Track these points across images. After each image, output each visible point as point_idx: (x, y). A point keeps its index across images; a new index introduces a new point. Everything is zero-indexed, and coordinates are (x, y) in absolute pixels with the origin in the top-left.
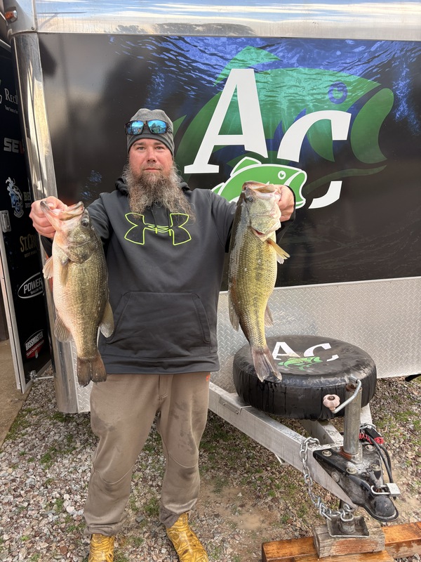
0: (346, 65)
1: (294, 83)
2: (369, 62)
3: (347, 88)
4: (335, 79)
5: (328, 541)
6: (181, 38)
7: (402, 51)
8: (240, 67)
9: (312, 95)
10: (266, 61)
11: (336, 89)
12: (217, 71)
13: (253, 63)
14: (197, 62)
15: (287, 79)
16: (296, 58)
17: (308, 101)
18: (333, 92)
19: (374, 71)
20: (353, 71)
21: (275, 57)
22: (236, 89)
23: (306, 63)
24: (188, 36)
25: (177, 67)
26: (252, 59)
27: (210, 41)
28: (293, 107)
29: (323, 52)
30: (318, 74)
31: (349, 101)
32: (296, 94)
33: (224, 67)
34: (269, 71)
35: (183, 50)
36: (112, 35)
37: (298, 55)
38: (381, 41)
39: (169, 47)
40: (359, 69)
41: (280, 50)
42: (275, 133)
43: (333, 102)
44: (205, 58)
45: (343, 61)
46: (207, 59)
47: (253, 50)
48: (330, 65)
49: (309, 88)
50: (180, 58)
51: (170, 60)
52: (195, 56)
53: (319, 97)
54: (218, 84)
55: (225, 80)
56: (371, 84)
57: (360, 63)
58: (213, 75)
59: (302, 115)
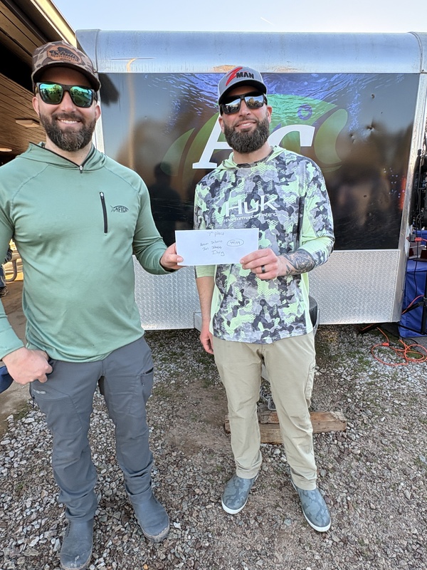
0: (311, 92)
1: (272, 105)
2: (328, 90)
3: (312, 109)
4: (303, 102)
5: (267, 413)
6: (192, 74)
7: (355, 80)
9: (286, 113)
11: (304, 109)
14: (203, 91)
16: (274, 87)
17: (283, 118)
18: (301, 111)
19: (333, 96)
20: (316, 96)
23: (281, 91)
24: (198, 73)
25: (190, 95)
27: (212, 76)
29: (294, 83)
30: (290, 98)
31: (313, 118)
35: (193, 83)
36: (146, 74)
37: (276, 85)
38: (339, 74)
39: (184, 81)
40: (322, 95)
43: (301, 119)
44: (209, 88)
45: (309, 89)
48: (299, 92)
49: (284, 108)
50: (191, 88)
51: (185, 90)
52: (202, 87)
53: (291, 115)
56: (330, 106)
57: (322, 91)
58: (214, 100)
59: (278, 127)
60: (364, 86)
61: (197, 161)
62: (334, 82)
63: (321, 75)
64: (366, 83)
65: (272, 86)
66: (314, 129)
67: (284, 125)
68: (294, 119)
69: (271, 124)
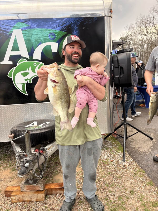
0: (54, 27)
1: (36, 34)
2: (62, 26)
3: (56, 35)
4: (51, 32)
7: (74, 21)
8: (16, 29)
9: (43, 37)
10: (25, 26)
11: (51, 35)
12: (9, 30)
13: (21, 27)
14: (1, 28)
15: (33, 32)
16: (36, 25)
17: (42, 39)
19: (64, 28)
20: (57, 29)
21: (28, 25)
22: (16, 36)
23: (39, 27)
26: (20, 26)
27: (5, 21)
29: (45, 23)
30: (44, 30)
31: (56, 39)
32: (37, 37)
33: (11, 29)
34: (27, 30)
38: (66, 18)
40: (59, 28)
41: (29, 23)
42: (31, 50)
43: (51, 39)
44: (4, 27)
45: (53, 26)
46: (5, 27)
47: (20, 23)
48: (48, 27)
49: (42, 35)
53: (46, 38)
54: (9, 35)
56: (64, 33)
57: (59, 26)
58: (7, 32)
59: (40, 44)
60: (79, 23)
61: (3, 61)
62: (64, 22)
63: (58, 19)
64: (80, 22)
65: (34, 25)
66: (57, 44)
67: (43, 43)
68: (48, 39)
69: (37, 42)
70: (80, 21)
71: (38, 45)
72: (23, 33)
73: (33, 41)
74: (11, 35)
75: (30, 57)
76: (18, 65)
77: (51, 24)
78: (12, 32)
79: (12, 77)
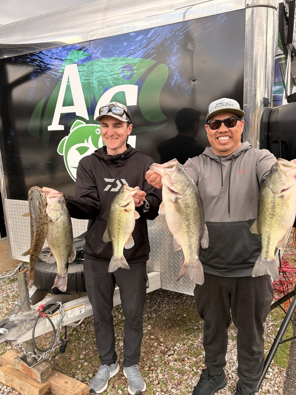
0: (131, 52)
1: (100, 69)
2: (147, 46)
3: (134, 68)
4: (125, 63)
6: (41, 52)
8: (70, 64)
9: (111, 75)
10: (83, 57)
11: (126, 69)
12: (59, 68)
13: (76, 60)
14: (49, 64)
15: (95, 67)
16: (99, 52)
17: (109, 80)
18: (124, 72)
19: (151, 52)
20: (136, 55)
21: (87, 54)
23: (106, 55)
24: (44, 50)
25: (41, 69)
26: (75, 58)
27: (54, 51)
28: (101, 85)
29: (115, 45)
30: (114, 61)
31: (135, 77)
32: (102, 76)
33: (61, 65)
34: (85, 64)
35: (42, 59)
37: (100, 50)
38: (155, 28)
39: (36, 58)
40: (140, 53)
41: (89, 49)
43: (125, 79)
44: (52, 62)
45: (129, 49)
47: (75, 52)
48: (119, 55)
49: (109, 71)
50: (41, 64)
51: (37, 66)
52: (47, 61)
53: (116, 76)
54: (60, 76)
55: (63, 73)
56: (150, 62)
57: (140, 48)
58: (57, 71)
59: (106, 90)
60: (182, 36)
61: (51, 124)
62: (151, 37)
63: (138, 33)
64: (184, 32)
65: (97, 52)
66: (137, 86)
67: (111, 87)
69: (101, 87)
70: (184, 30)
71: (102, 92)
72: (79, 71)
73: (95, 84)
74: (61, 77)
75: (90, 116)
76: (71, 131)
77: (125, 46)
78: (64, 70)
79: (64, 154)
